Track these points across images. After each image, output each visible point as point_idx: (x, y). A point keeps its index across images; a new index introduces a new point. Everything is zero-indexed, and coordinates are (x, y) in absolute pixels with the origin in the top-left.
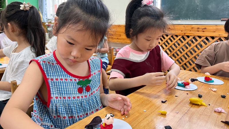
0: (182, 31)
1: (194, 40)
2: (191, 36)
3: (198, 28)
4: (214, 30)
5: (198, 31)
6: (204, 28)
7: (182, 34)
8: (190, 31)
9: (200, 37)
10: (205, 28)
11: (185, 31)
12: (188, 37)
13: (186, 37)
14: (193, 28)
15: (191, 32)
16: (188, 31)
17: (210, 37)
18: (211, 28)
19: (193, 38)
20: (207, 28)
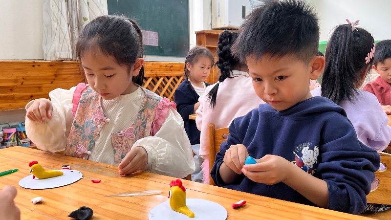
0: (151, 71)
1: (164, 83)
3: (166, 66)
9: (168, 78)
10: (172, 66)
12: (158, 79)
13: (156, 80)
14: (161, 66)
17: (177, 76)
18: (177, 66)
19: (164, 80)
20: (174, 66)
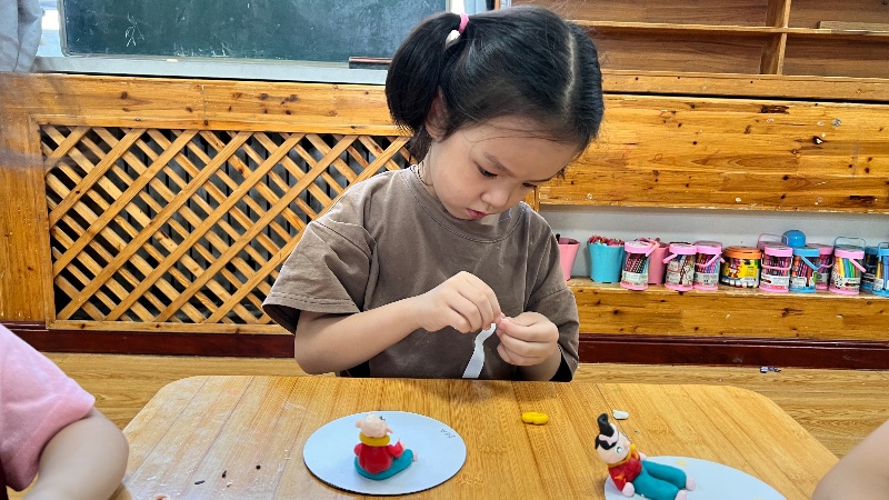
2: (237, 132)
4: (332, 108)
5: (266, 112)
6: (288, 95)
7: (194, 122)
8: (230, 109)
11: (205, 109)
15: (231, 114)
16: (220, 110)
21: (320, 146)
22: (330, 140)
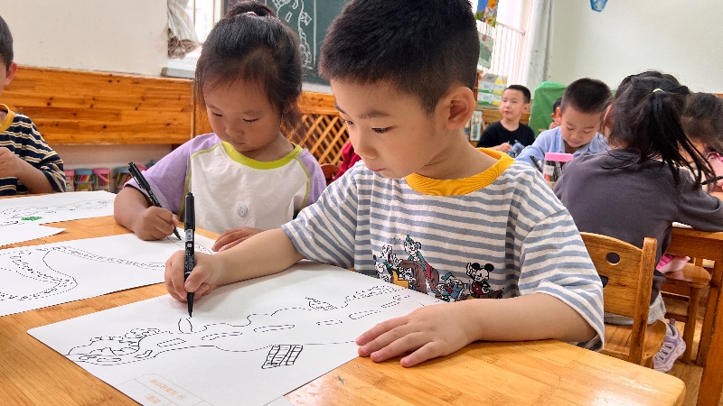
21: (328, 120)
22: (331, 117)
